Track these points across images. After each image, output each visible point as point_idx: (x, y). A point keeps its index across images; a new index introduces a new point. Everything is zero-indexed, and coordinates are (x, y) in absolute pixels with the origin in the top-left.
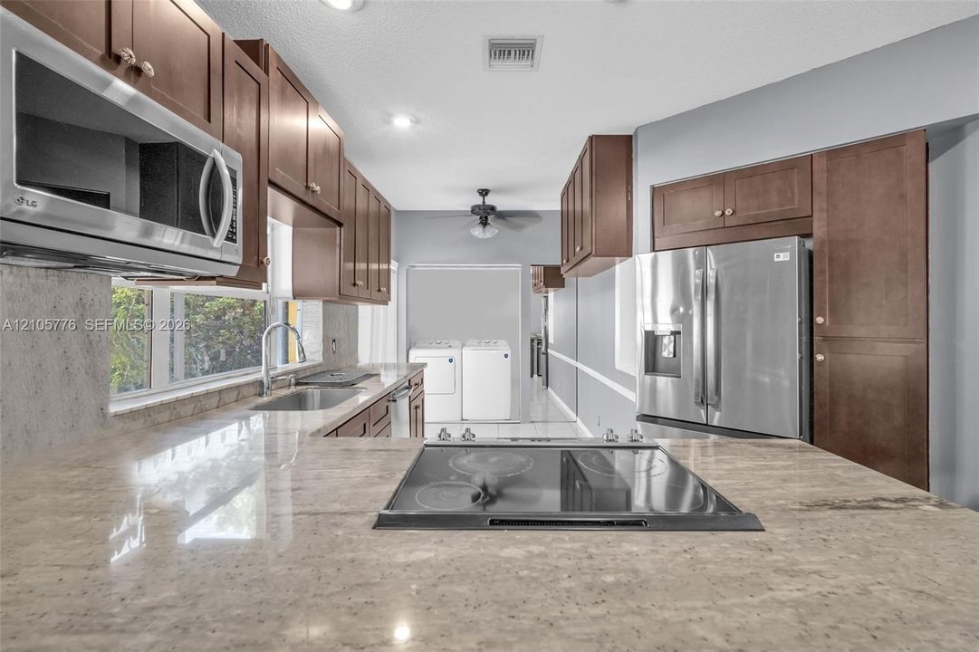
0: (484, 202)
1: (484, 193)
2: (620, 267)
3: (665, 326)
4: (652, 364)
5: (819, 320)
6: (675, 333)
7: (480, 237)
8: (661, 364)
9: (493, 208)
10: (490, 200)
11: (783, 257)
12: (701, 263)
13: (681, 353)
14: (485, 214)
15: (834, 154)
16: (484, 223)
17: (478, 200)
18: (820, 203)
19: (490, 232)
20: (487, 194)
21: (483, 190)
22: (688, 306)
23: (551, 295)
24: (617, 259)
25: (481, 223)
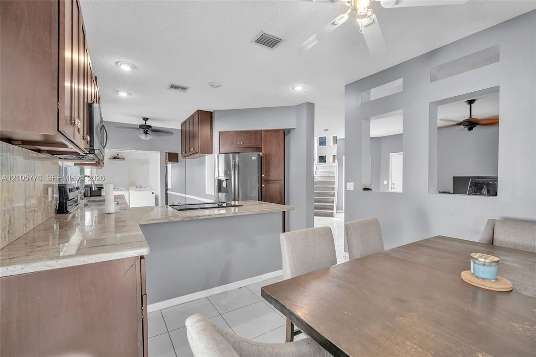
0: (146, 124)
1: (146, 119)
2: (208, 157)
3: (222, 177)
4: (220, 189)
5: (263, 176)
6: (226, 180)
7: (145, 139)
8: (222, 189)
9: (150, 127)
10: (148, 123)
11: (254, 158)
12: (234, 158)
13: (229, 186)
14: (146, 129)
15: (266, 131)
16: (146, 133)
17: (143, 123)
18: (263, 144)
19: (149, 137)
20: (147, 120)
21: (145, 118)
22: (230, 171)
23: (169, 165)
24: (206, 154)
25: (144, 132)
